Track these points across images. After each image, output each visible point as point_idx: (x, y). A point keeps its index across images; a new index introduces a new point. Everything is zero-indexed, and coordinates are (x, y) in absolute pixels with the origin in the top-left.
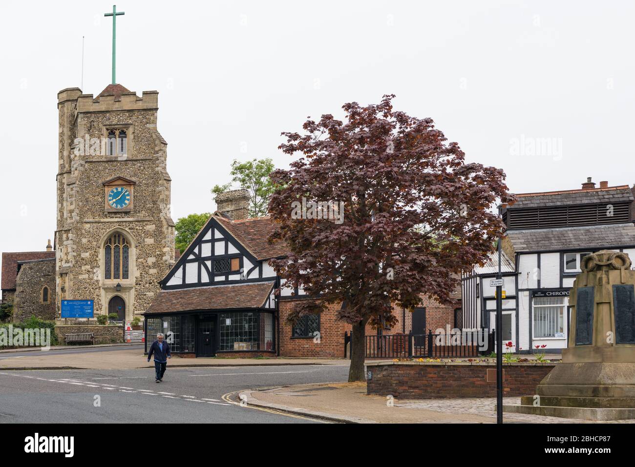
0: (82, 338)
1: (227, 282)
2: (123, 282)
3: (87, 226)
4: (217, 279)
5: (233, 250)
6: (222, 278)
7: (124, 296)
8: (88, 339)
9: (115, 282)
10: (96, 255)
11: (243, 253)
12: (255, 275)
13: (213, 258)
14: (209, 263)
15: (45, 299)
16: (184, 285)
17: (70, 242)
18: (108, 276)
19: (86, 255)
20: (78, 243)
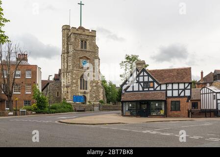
0: (81, 109)
1: (149, 91)
2: (86, 91)
3: (75, 71)
4: (145, 89)
5: (151, 80)
6: (147, 89)
7: (86, 95)
8: (83, 109)
9: (84, 91)
10: (77, 81)
11: (154, 81)
12: (158, 89)
13: (144, 82)
14: (142, 84)
15: (58, 96)
16: (133, 91)
17: (69, 76)
18: (81, 89)
19: (74, 81)
20: (72, 77)
